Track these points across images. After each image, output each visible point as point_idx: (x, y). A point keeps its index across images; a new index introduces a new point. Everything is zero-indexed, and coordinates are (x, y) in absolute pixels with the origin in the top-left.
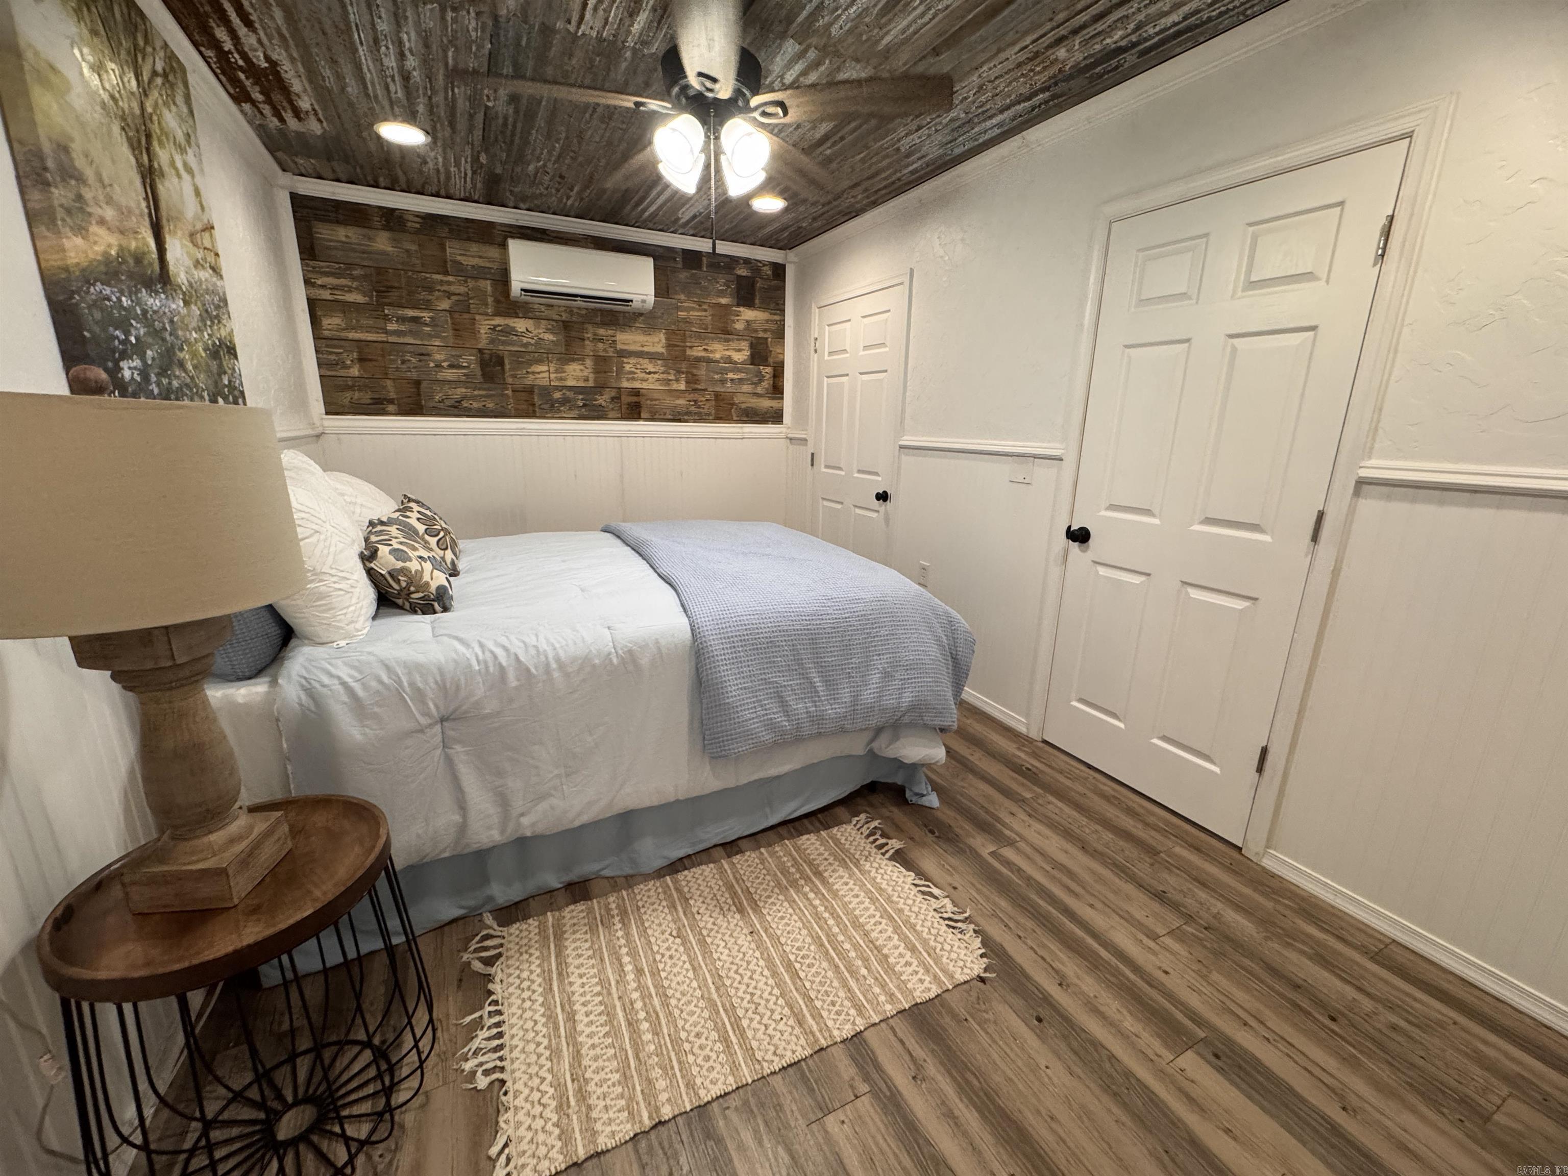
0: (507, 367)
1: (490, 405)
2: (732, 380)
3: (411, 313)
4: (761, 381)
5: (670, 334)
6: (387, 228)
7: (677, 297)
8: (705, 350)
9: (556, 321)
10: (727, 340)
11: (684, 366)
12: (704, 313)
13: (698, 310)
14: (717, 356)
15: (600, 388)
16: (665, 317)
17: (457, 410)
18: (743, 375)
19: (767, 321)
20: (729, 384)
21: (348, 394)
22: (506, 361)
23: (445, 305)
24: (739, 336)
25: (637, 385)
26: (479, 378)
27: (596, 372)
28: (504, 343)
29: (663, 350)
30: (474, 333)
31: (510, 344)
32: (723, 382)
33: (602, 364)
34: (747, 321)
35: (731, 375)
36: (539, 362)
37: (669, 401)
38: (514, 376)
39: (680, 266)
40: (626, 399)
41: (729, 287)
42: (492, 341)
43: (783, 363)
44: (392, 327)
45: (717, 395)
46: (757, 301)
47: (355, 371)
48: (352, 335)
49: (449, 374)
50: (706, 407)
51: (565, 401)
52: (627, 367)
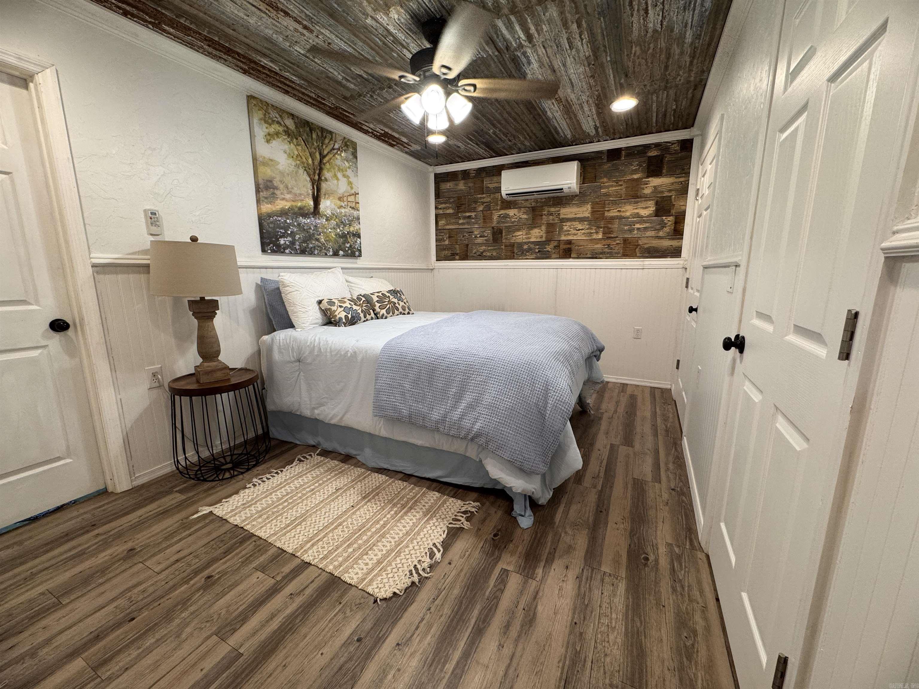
0: (504, 234)
1: (494, 254)
2: (638, 229)
3: (468, 214)
4: (663, 227)
5: (594, 204)
6: (464, 179)
7: (602, 180)
8: (619, 211)
9: (529, 208)
10: (637, 202)
11: (602, 224)
12: (620, 187)
13: (616, 186)
14: (628, 214)
15: (548, 241)
16: (592, 194)
17: (481, 257)
18: (647, 225)
19: (672, 184)
20: (636, 232)
21: (444, 252)
22: (504, 232)
23: (481, 208)
24: (646, 198)
25: (570, 238)
26: (491, 241)
27: (547, 232)
28: (504, 222)
29: (589, 215)
30: (491, 219)
31: (507, 223)
32: (631, 231)
33: (551, 227)
34: (655, 187)
35: (638, 226)
36: (519, 230)
37: (590, 246)
38: (506, 239)
39: (605, 161)
40: (563, 246)
41: (641, 166)
42: (498, 223)
43: (684, 212)
44: (461, 221)
45: (625, 240)
46: (664, 171)
47: (447, 242)
48: (448, 227)
49: (480, 240)
50: (617, 248)
51: (529, 250)
52: (565, 228)
